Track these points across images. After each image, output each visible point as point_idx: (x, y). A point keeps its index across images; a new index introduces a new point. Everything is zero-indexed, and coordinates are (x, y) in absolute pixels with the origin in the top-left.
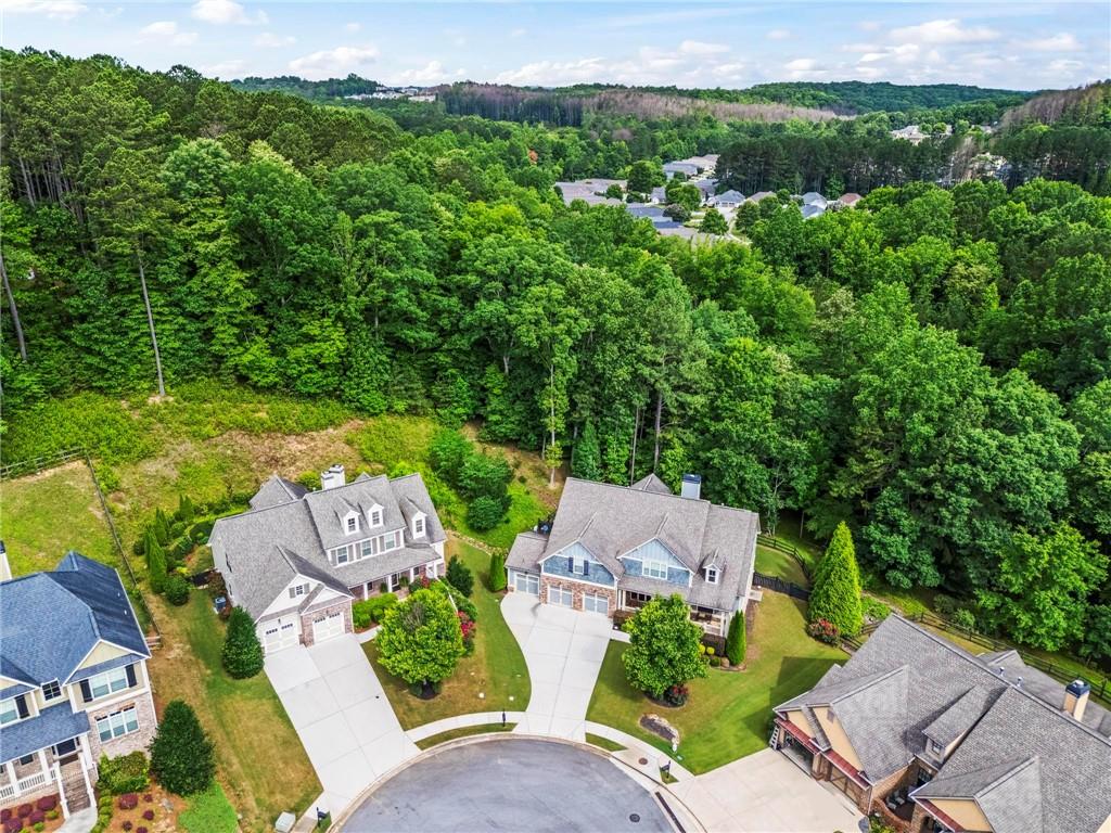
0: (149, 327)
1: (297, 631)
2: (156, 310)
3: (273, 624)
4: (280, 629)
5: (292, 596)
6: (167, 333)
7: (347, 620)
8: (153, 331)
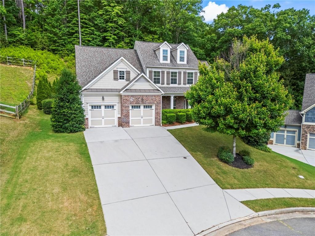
0: (79, 29)
1: (116, 113)
2: (82, 21)
3: (97, 100)
4: (103, 107)
5: (116, 79)
6: (86, 32)
7: (157, 114)
8: (80, 30)
